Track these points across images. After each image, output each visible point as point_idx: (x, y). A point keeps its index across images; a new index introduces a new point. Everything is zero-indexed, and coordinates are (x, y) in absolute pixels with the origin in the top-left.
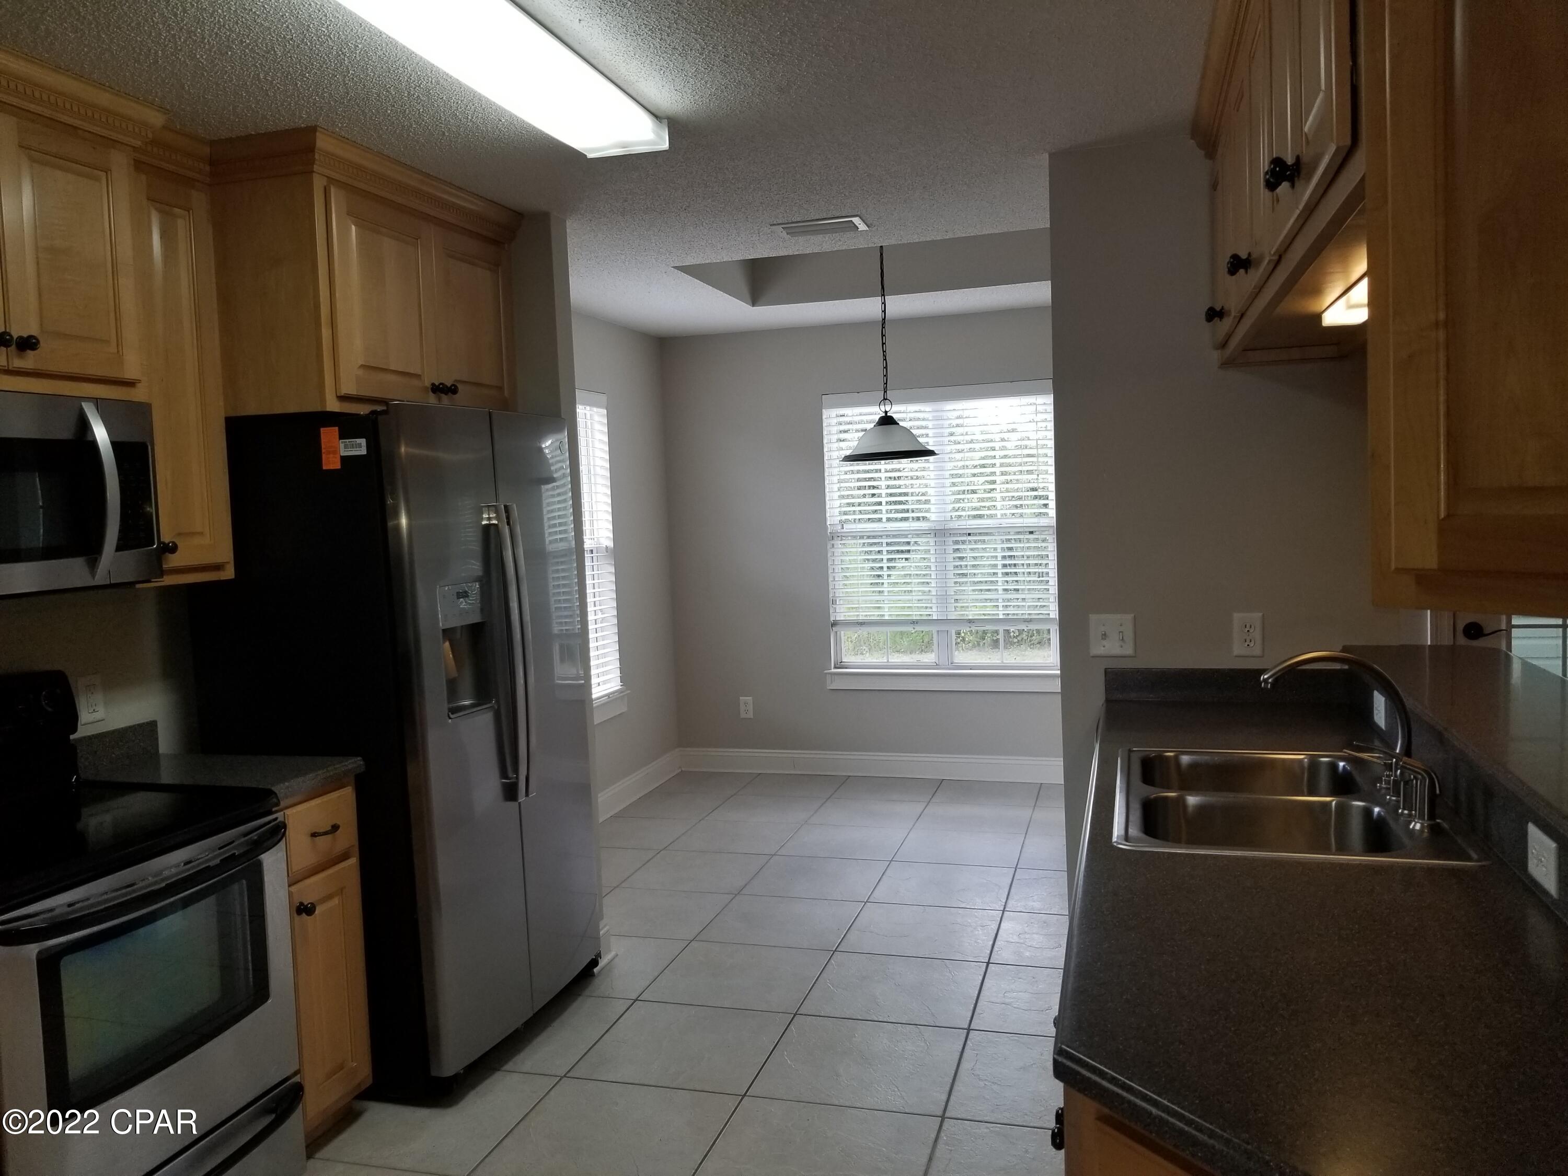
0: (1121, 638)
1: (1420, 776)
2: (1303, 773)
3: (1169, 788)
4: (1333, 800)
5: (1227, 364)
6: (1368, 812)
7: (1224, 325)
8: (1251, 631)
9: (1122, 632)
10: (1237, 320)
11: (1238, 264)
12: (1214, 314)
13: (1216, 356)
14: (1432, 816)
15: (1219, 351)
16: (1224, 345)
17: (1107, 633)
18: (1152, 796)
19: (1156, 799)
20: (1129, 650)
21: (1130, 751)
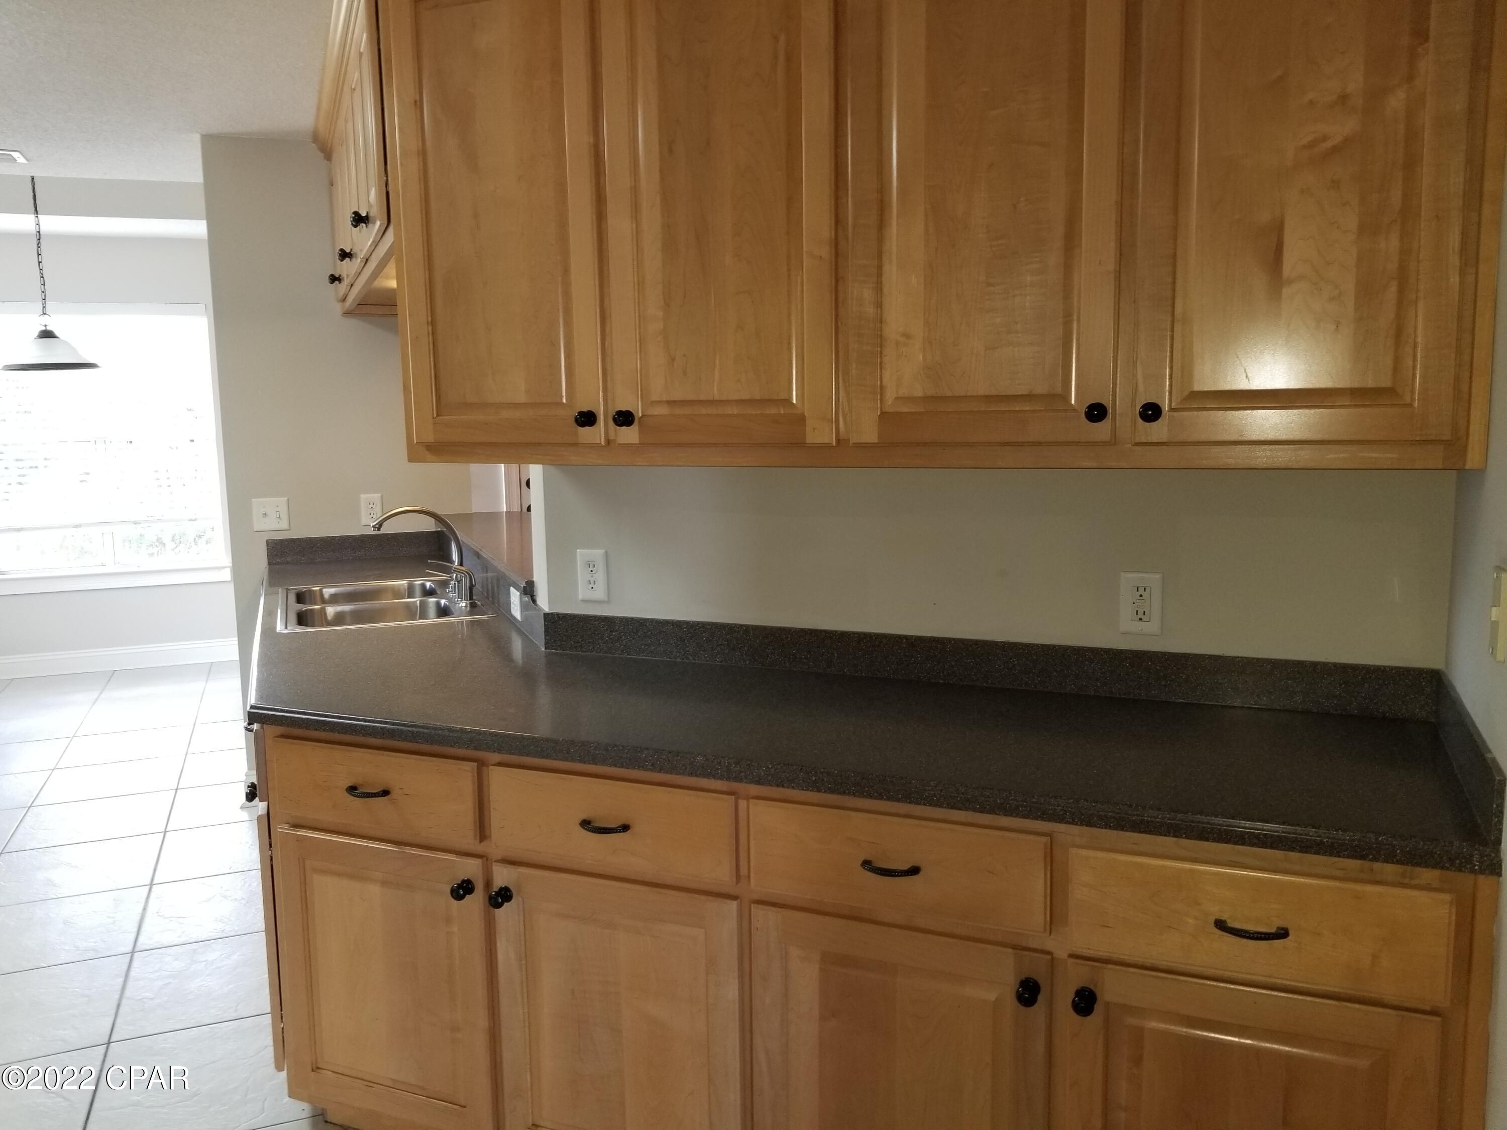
0: (278, 516)
1: (463, 575)
2: (405, 591)
3: (316, 604)
4: (417, 600)
5: (348, 313)
6: (438, 604)
7: (342, 287)
8: (374, 506)
9: (279, 512)
10: (350, 287)
11: (344, 255)
12: (334, 279)
13: (338, 308)
14: (471, 598)
15: (341, 303)
16: (344, 300)
17: (267, 513)
18: (304, 609)
19: (306, 610)
20: (284, 525)
21: (287, 590)
